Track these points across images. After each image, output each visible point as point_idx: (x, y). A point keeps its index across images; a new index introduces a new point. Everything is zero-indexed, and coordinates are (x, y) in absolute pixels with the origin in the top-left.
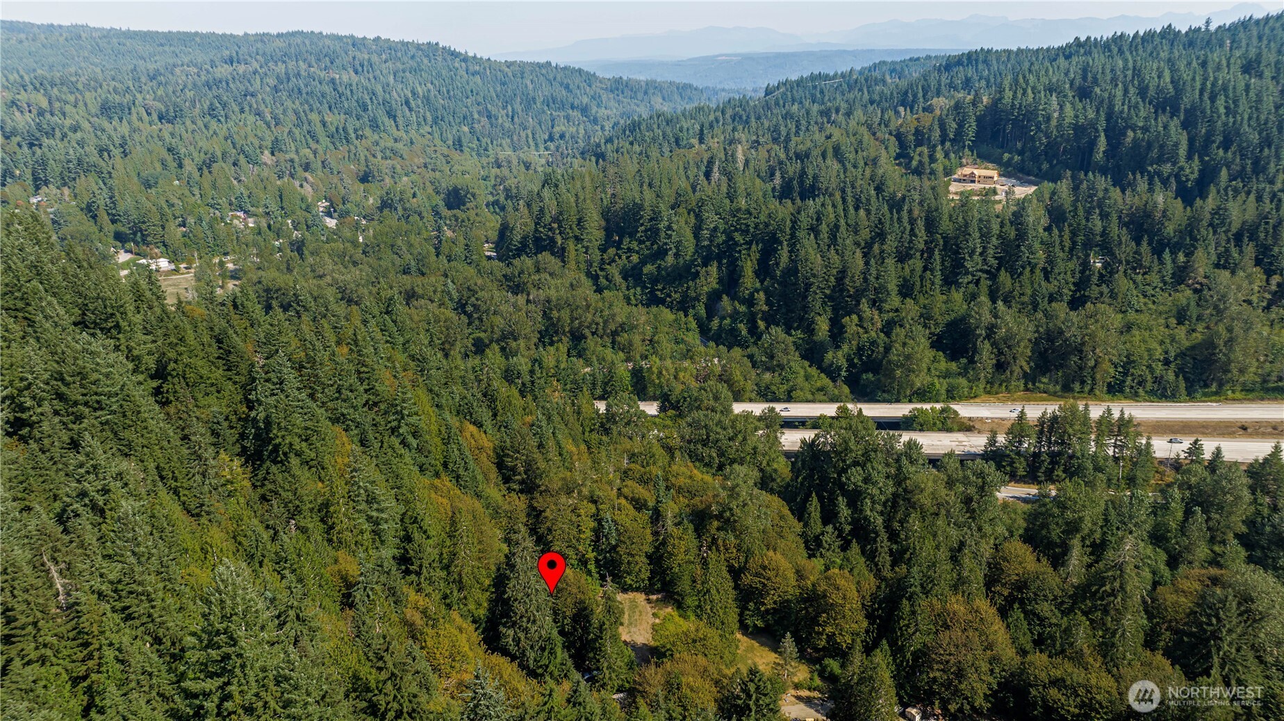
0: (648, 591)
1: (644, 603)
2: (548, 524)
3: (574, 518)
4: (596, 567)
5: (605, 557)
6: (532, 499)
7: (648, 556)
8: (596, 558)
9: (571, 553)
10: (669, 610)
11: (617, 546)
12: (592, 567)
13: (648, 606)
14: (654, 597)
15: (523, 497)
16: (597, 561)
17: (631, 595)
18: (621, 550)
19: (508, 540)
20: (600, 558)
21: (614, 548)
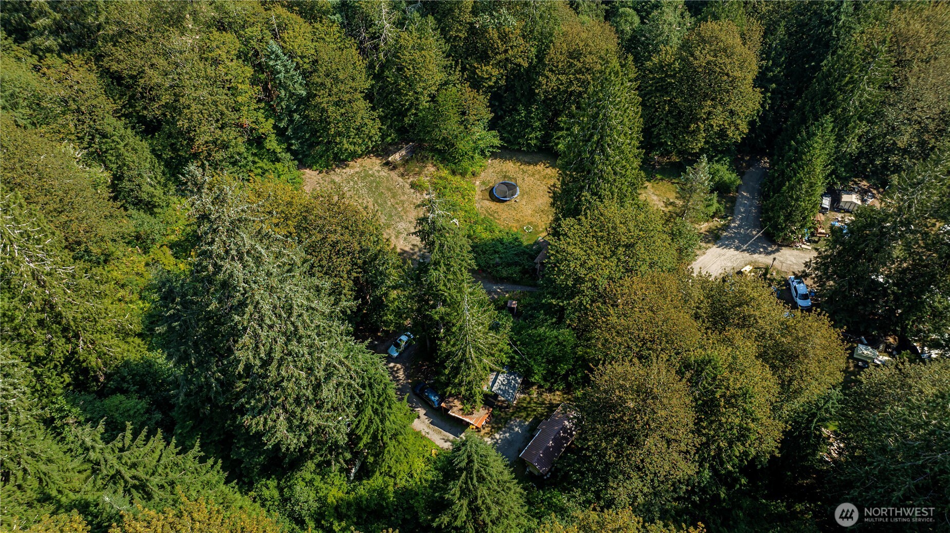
0: (382, 151)
1: (384, 173)
2: (166, 98)
3: (210, 71)
4: (280, 142)
5: (291, 121)
6: (99, 58)
7: (369, 96)
8: (275, 127)
9: (230, 134)
10: (431, 169)
11: (311, 96)
12: (272, 143)
13: (394, 174)
14: (396, 157)
15: (76, 59)
16: (281, 133)
17: (355, 167)
18: (323, 100)
19: (99, 157)
20: (282, 125)
21: (305, 102)
